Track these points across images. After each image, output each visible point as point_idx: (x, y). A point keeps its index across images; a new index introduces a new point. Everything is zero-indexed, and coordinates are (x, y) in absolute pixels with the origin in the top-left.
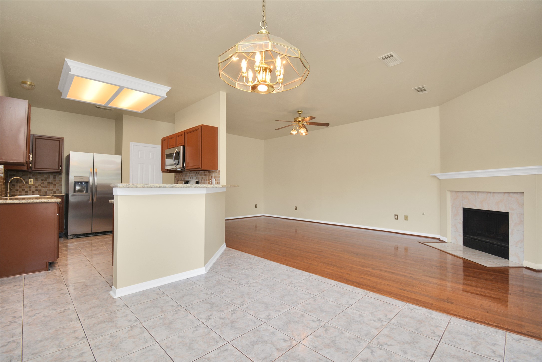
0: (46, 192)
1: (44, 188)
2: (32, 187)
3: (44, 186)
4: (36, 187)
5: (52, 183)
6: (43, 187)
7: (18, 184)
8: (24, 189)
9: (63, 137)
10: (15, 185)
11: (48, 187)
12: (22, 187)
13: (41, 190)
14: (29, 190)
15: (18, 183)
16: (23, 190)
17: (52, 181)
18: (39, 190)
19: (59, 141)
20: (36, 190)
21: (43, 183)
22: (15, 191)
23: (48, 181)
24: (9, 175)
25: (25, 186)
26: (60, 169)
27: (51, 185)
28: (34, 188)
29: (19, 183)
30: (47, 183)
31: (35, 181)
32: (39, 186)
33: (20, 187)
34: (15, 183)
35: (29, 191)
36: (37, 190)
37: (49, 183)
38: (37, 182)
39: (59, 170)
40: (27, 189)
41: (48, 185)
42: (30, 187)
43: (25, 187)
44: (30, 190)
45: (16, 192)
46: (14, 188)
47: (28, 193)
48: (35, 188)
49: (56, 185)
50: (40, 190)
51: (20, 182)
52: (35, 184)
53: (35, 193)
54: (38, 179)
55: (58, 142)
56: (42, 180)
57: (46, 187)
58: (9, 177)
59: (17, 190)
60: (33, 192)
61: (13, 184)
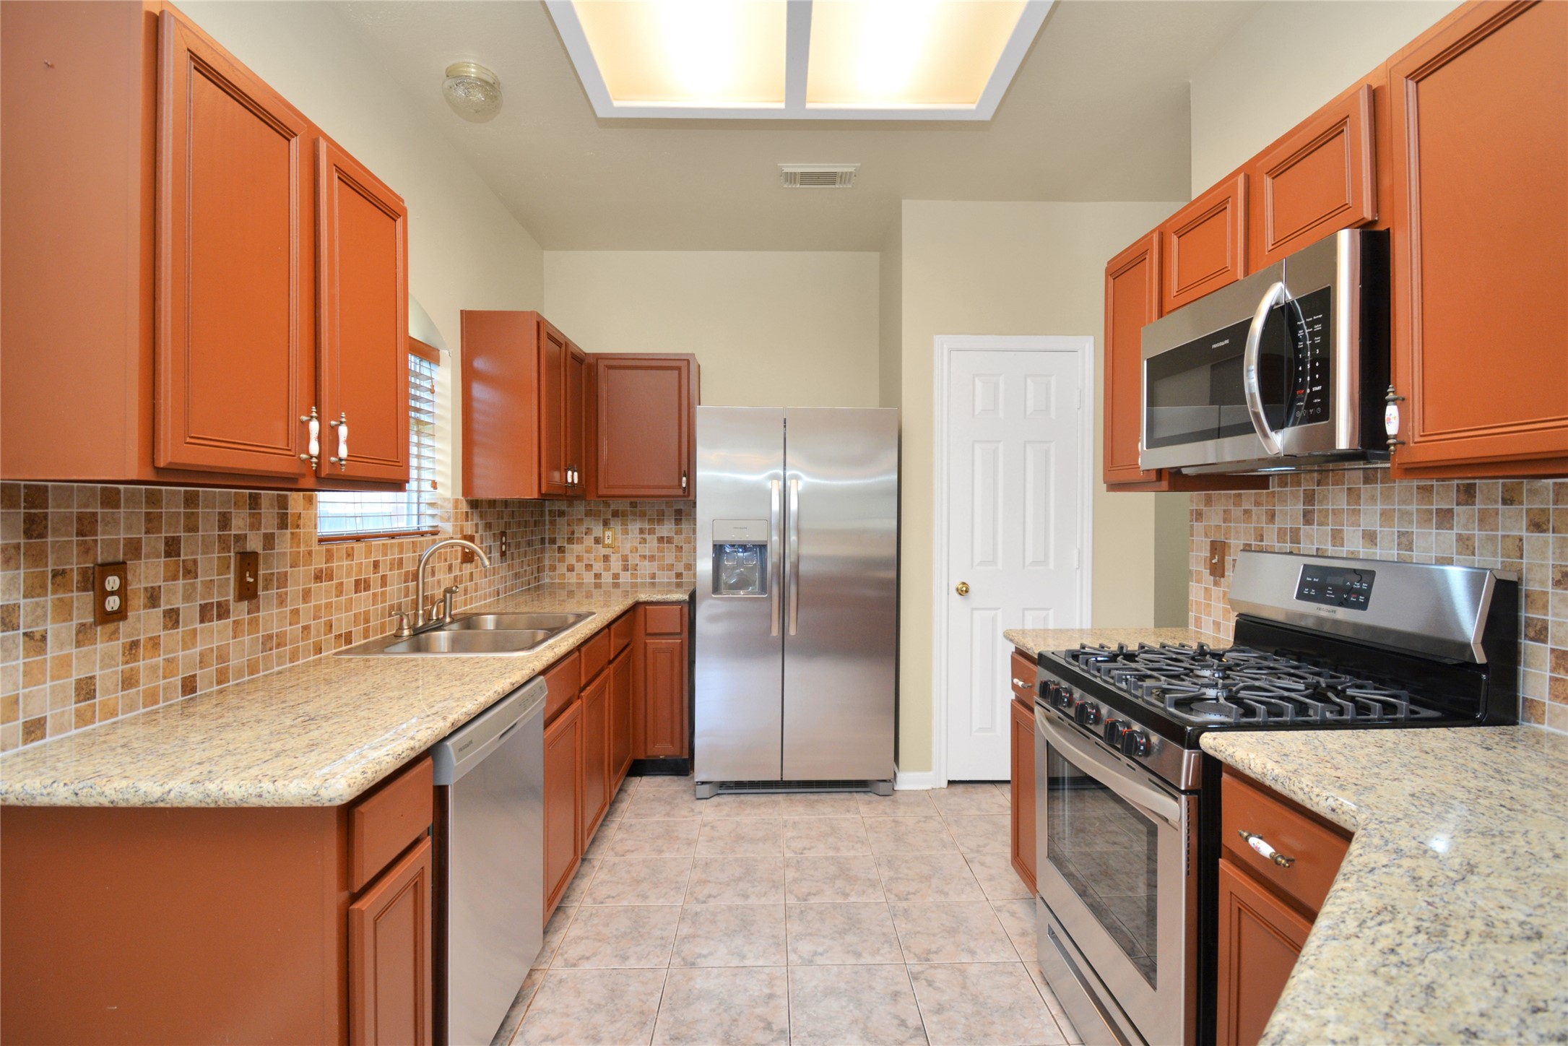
0: (653, 576)
1: (647, 563)
2: (613, 558)
3: (648, 554)
4: (625, 558)
5: (670, 540)
6: (644, 557)
7: (575, 546)
8: (591, 566)
9: (690, 352)
10: (564, 552)
11: (659, 557)
12: (586, 555)
13: (638, 568)
14: (605, 570)
15: (573, 544)
16: (589, 567)
17: (672, 534)
18: (632, 570)
19: (679, 369)
20: (625, 569)
21: (644, 541)
22: (565, 571)
23: (658, 534)
24: (547, 513)
25: (593, 554)
26: (684, 485)
27: (668, 547)
28: (618, 560)
29: (577, 543)
30: (655, 543)
31: (622, 534)
32: (631, 552)
33: (579, 559)
34: (566, 545)
35: (603, 573)
36: (628, 570)
37: (661, 539)
38: (627, 538)
39: (680, 492)
40: (599, 564)
41: (658, 547)
42: (606, 558)
43: (592, 556)
44: (607, 569)
45: (568, 574)
46: (562, 560)
47: (603, 581)
48: (623, 561)
49: (682, 547)
50: (636, 570)
51: (578, 538)
52: (620, 545)
53: (620, 580)
54: (629, 527)
55: (676, 372)
56: (642, 531)
57: (652, 558)
58: (547, 522)
59: (571, 569)
60: (616, 576)
61: (560, 548)
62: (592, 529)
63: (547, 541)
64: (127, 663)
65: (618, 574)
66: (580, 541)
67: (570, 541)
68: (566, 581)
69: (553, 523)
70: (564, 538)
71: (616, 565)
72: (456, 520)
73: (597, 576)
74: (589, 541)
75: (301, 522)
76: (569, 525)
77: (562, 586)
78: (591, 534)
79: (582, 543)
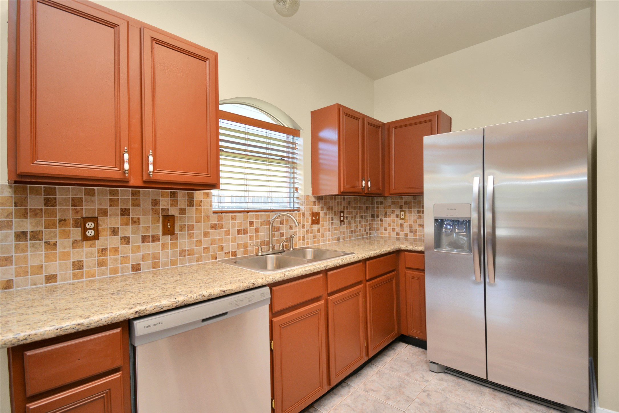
1: (421, 229)
2: (405, 225)
4: (410, 226)
6: (421, 225)
8: (395, 229)
10: (382, 221)
12: (392, 223)
13: (417, 231)
15: (386, 218)
16: (394, 229)
18: (414, 232)
20: (411, 231)
21: (420, 217)
22: (383, 230)
25: (395, 223)
28: (407, 227)
29: (388, 218)
31: (408, 214)
32: (414, 222)
33: (389, 225)
34: (383, 218)
35: (400, 233)
36: (412, 232)
38: (411, 215)
40: (398, 228)
42: (401, 225)
44: (402, 231)
45: (384, 232)
46: (382, 225)
47: (400, 236)
48: (410, 227)
50: (416, 232)
51: (388, 215)
52: (408, 219)
53: (409, 237)
54: (413, 209)
55: (431, 124)
56: (419, 212)
58: (375, 207)
59: (386, 230)
60: (406, 235)
61: (381, 219)
62: (394, 210)
63: (375, 216)
64: (100, 256)
65: (408, 234)
66: (389, 216)
67: (385, 216)
68: (384, 235)
69: (378, 208)
70: (382, 215)
71: (406, 229)
72: (307, 204)
73: (398, 234)
74: (393, 216)
75: (202, 204)
76: (384, 208)
77: (382, 238)
78: (394, 213)
79: (390, 217)
